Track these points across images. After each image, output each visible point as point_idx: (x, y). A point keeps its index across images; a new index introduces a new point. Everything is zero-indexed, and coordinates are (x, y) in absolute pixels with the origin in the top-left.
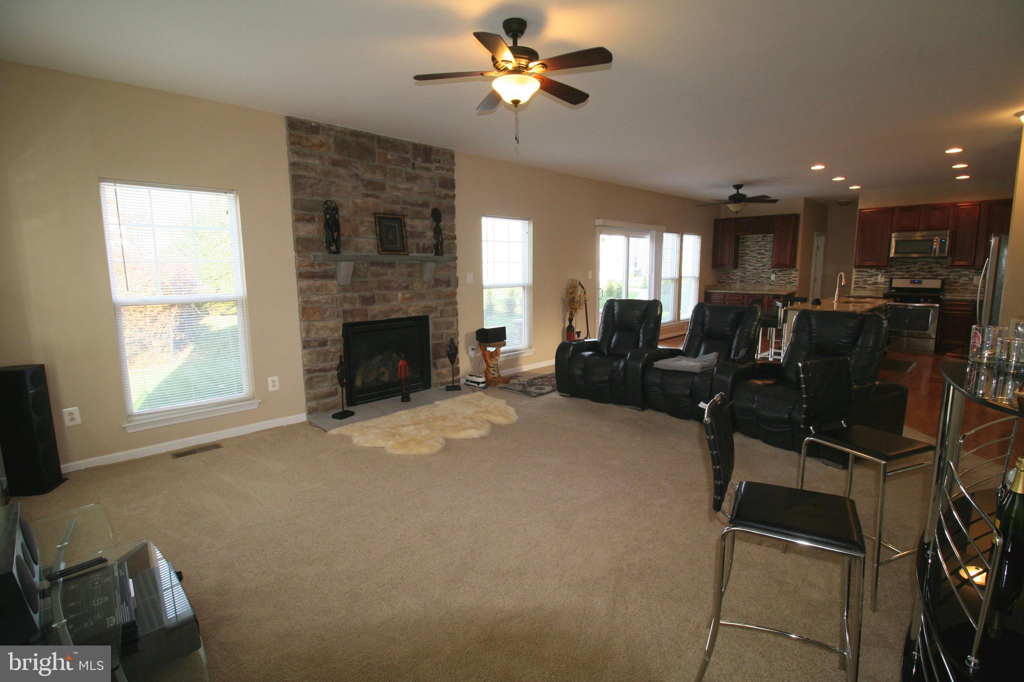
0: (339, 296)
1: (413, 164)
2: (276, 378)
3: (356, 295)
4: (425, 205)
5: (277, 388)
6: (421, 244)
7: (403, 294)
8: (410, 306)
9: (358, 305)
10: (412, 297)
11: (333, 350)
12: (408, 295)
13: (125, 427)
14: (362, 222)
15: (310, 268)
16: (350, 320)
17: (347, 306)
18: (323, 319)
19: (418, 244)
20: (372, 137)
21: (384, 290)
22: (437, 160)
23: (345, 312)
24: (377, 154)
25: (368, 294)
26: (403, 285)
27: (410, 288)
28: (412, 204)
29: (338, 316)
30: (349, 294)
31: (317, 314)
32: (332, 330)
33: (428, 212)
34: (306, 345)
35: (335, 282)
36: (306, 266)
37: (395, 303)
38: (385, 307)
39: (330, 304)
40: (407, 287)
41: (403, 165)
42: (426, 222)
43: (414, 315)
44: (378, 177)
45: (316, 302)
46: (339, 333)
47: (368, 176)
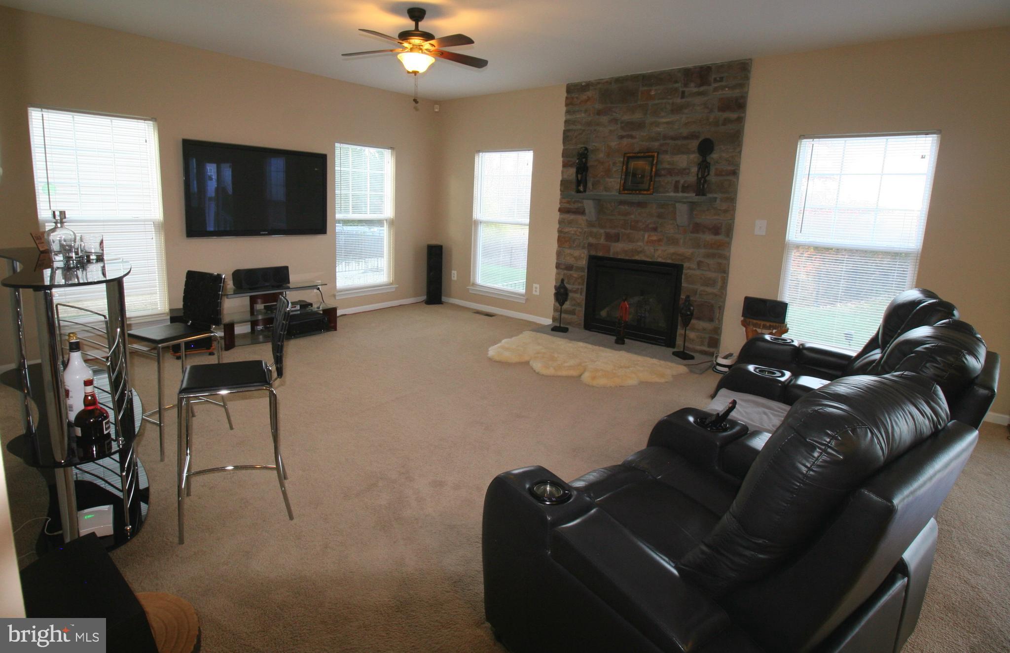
0: (586, 230)
1: (683, 92)
2: (538, 286)
3: (602, 231)
4: (693, 136)
5: (538, 293)
6: (682, 182)
7: (649, 236)
8: (657, 250)
9: (602, 241)
10: (660, 240)
11: (575, 276)
12: (654, 238)
13: (468, 289)
14: (614, 164)
15: (568, 205)
16: (593, 253)
17: (591, 240)
18: (570, 247)
19: (677, 182)
20: (635, 78)
21: (631, 229)
22: (718, 79)
23: (590, 245)
24: (640, 93)
25: (613, 231)
26: (651, 226)
27: (659, 230)
28: (673, 138)
29: (583, 248)
30: (595, 230)
31: (568, 243)
32: (577, 259)
33: (694, 144)
34: (558, 266)
35: (584, 218)
36: (565, 203)
37: (640, 244)
38: (629, 246)
39: (578, 236)
40: (655, 229)
41: (669, 97)
42: (692, 156)
43: (660, 260)
44: (637, 116)
45: (566, 232)
46: (584, 263)
47: (626, 118)
